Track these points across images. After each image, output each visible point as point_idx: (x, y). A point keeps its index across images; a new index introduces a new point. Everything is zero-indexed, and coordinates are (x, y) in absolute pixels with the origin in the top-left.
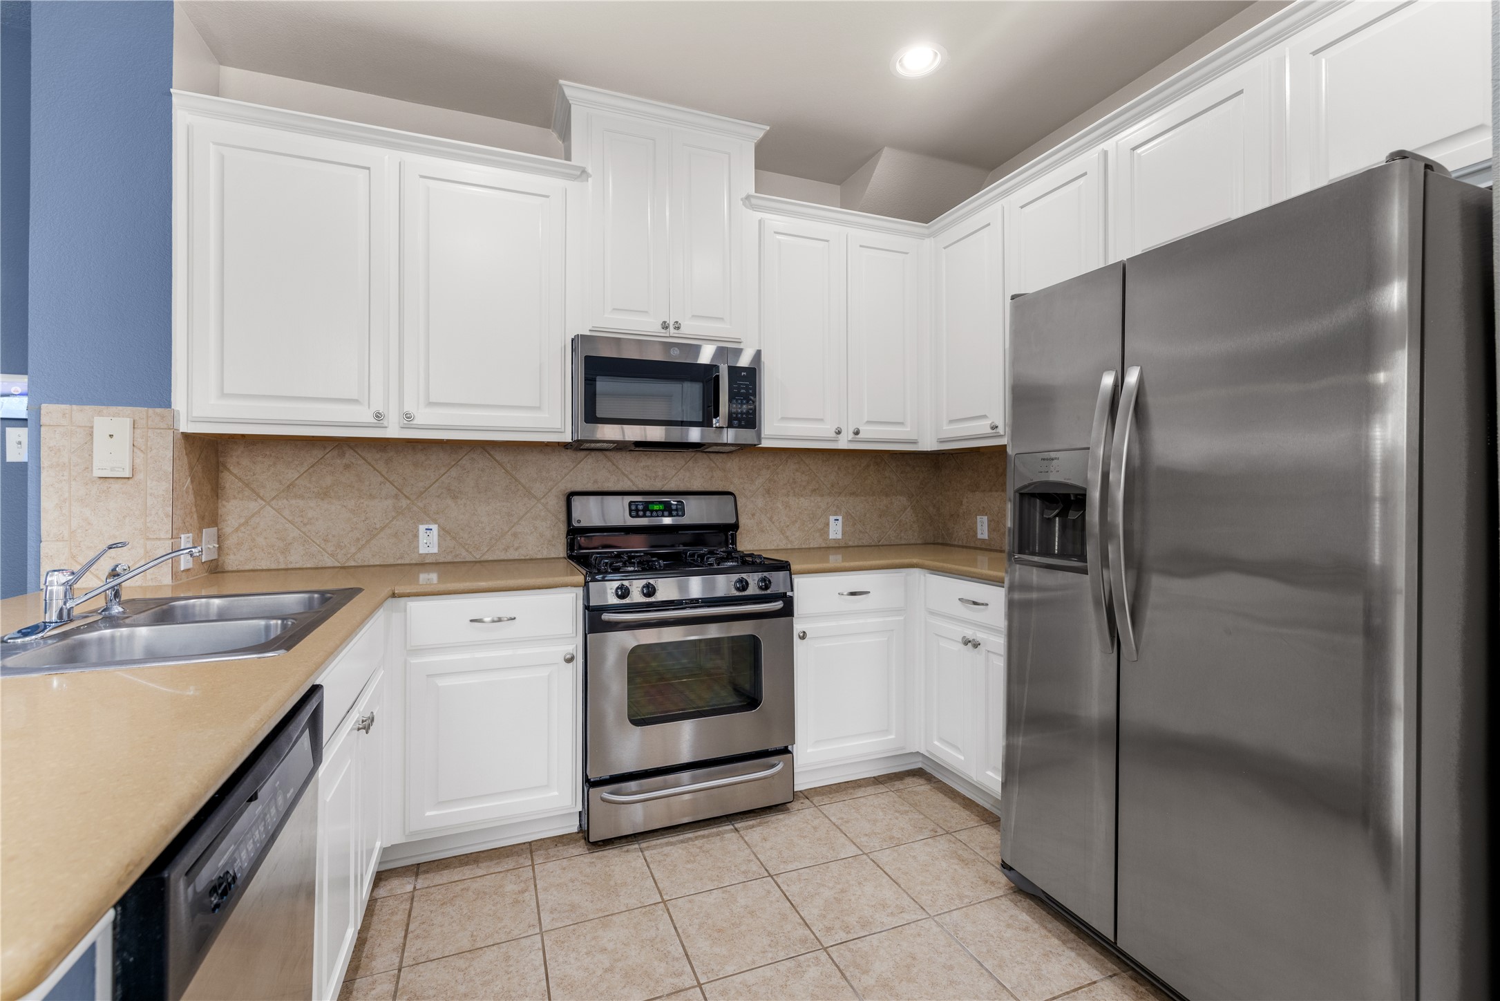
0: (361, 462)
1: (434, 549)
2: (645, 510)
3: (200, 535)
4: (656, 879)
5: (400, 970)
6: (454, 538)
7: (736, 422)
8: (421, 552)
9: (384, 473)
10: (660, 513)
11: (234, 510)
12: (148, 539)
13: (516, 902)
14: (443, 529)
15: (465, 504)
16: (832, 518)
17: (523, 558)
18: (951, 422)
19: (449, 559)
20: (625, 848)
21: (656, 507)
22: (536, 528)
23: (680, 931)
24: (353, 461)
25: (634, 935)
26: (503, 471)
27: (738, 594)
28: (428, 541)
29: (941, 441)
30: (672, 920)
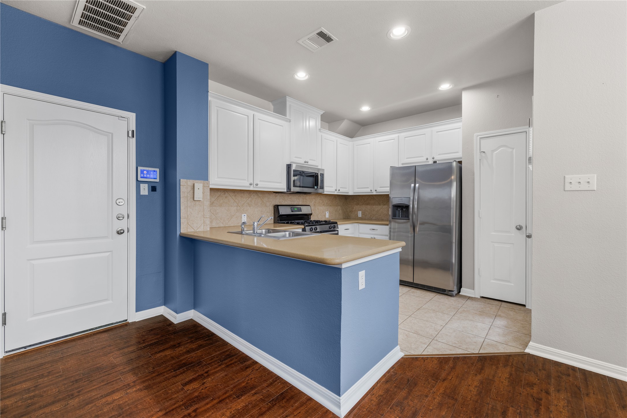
0: (229, 196)
6: (250, 218)
7: (321, 188)
9: (234, 199)
12: (204, 218)
14: (248, 215)
15: (252, 208)
16: (327, 212)
18: (358, 188)
22: (267, 215)
24: (227, 196)
26: (260, 199)
28: (244, 220)
29: (354, 193)
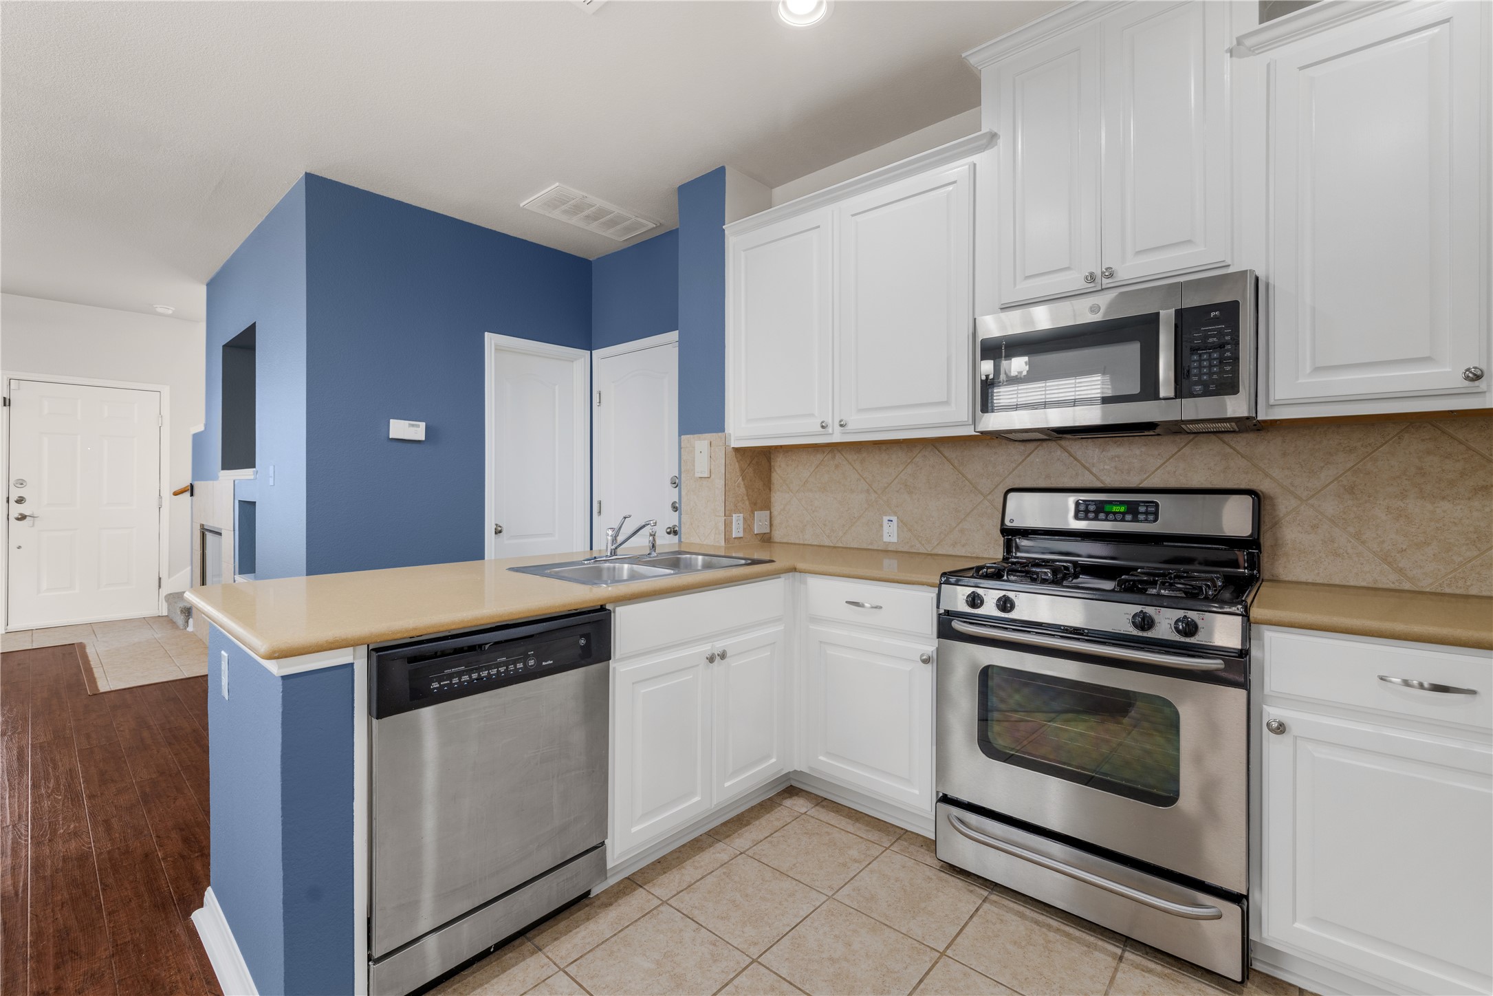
1: (894, 539)
2: (1097, 512)
3: (752, 515)
4: (964, 931)
5: (741, 853)
6: (910, 530)
7: (1198, 388)
8: (884, 540)
9: (859, 471)
10: (1119, 517)
11: (779, 498)
12: (716, 516)
13: (844, 865)
14: (902, 521)
15: (919, 499)
17: (970, 555)
19: (906, 549)
20: (972, 888)
21: (1115, 509)
23: (922, 986)
24: (840, 461)
25: (883, 956)
26: (951, 466)
27: (1136, 632)
28: (890, 533)
30: (927, 973)
